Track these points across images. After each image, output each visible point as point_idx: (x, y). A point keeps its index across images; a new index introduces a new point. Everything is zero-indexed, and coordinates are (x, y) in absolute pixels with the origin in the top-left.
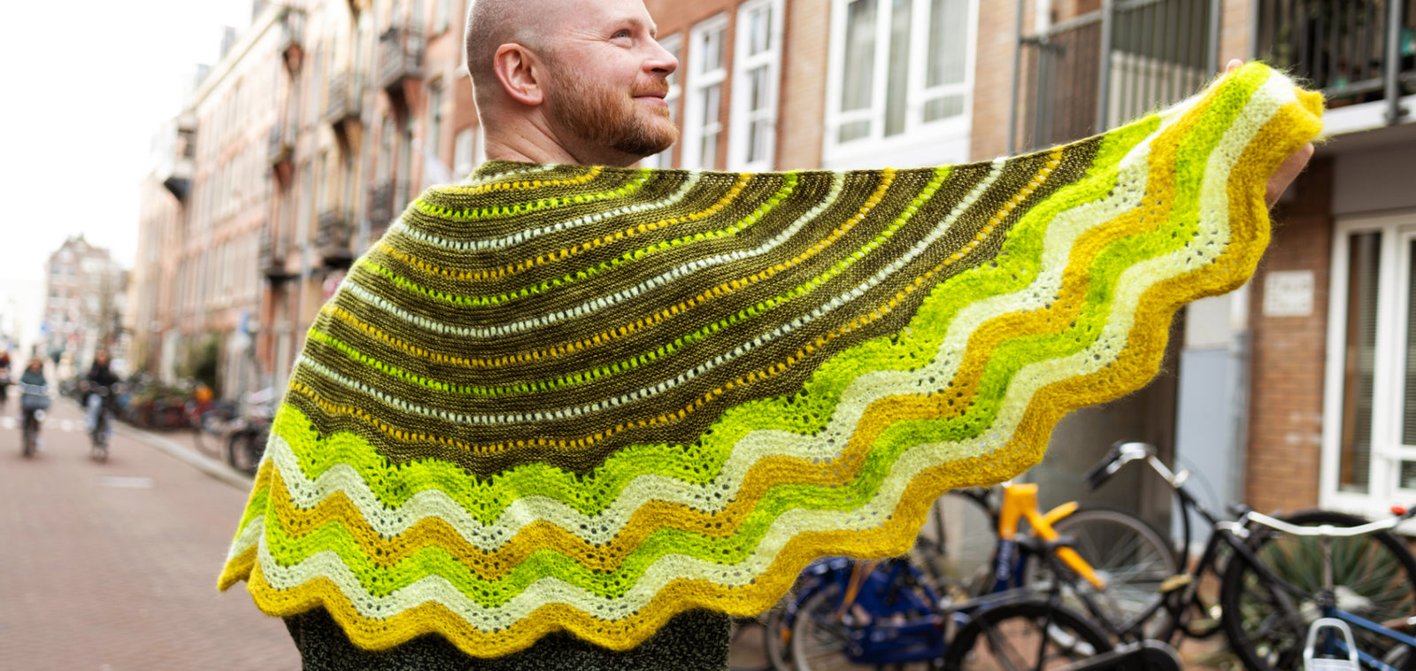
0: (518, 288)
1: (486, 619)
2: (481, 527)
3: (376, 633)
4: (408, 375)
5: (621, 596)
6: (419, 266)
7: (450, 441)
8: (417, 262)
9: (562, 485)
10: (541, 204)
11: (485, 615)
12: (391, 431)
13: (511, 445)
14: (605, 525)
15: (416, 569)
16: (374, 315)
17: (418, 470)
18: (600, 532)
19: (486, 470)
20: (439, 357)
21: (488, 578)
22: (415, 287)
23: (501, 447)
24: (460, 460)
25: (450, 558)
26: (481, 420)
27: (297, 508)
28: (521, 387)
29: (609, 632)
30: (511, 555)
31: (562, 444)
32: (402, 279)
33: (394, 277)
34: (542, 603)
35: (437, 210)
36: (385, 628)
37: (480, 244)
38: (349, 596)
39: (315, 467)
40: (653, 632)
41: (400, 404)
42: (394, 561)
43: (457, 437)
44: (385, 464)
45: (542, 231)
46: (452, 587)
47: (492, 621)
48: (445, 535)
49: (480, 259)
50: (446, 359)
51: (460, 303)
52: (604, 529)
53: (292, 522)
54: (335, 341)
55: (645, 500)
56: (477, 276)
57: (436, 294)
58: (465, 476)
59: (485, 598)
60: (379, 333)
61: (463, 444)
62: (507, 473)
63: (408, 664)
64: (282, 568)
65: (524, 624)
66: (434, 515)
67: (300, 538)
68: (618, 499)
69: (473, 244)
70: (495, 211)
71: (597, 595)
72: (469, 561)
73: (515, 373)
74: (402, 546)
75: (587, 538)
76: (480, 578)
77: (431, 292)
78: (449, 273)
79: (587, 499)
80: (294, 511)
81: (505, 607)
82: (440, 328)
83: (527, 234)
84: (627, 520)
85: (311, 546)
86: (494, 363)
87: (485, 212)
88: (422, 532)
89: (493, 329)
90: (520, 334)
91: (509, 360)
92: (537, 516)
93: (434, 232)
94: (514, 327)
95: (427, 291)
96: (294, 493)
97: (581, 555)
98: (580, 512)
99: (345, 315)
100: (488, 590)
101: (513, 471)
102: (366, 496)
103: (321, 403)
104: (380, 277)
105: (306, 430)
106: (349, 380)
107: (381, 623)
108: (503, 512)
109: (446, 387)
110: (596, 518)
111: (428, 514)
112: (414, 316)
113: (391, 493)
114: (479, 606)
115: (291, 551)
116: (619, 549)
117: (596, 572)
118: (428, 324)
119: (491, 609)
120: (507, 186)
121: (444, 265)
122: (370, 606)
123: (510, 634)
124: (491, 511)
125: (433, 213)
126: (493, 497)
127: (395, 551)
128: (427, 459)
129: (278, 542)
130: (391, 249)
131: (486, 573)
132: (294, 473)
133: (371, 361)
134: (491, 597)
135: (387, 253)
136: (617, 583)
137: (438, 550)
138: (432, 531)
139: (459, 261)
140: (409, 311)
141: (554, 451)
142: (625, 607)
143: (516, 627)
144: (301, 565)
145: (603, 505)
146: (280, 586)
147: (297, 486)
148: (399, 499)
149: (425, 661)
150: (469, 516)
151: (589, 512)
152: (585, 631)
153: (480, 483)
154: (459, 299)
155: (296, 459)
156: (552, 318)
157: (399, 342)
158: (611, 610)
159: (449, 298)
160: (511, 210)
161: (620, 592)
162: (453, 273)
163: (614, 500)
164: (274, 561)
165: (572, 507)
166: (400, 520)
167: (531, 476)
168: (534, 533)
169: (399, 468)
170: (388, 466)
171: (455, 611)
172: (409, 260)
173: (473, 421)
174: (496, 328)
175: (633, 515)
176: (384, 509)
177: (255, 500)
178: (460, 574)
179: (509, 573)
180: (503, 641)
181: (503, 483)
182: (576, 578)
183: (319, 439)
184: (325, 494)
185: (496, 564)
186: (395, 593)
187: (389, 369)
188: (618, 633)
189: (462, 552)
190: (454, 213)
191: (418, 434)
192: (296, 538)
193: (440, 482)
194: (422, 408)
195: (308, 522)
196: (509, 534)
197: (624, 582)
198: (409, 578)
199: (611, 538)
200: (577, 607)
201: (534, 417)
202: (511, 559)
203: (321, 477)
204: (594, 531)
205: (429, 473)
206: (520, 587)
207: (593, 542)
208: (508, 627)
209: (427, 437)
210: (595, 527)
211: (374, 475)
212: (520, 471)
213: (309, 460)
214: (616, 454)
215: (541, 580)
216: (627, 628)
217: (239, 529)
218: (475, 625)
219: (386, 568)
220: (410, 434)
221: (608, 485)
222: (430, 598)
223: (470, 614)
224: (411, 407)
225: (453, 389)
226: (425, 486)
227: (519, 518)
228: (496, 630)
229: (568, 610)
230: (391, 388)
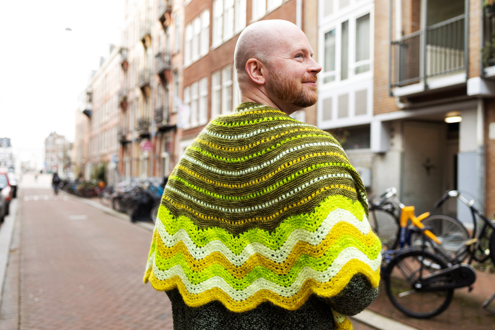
0: (252, 153)
1: (237, 295)
2: (235, 256)
3: (194, 300)
4: (206, 192)
5: (290, 286)
6: (213, 146)
7: (223, 220)
8: (212, 145)
9: (264, 237)
10: (266, 119)
11: (237, 294)
12: (200, 215)
13: (246, 221)
14: (282, 253)
15: (210, 273)
16: (195, 168)
17: (211, 232)
18: (280, 257)
19: (237, 232)
20: (219, 184)
21: (238, 278)
22: (210, 155)
23: (242, 222)
24: (227, 228)
25: (224, 269)
26: (235, 211)
27: (166, 246)
28: (250, 196)
29: (287, 302)
30: (246, 268)
31: (265, 219)
32: (205, 151)
33: (202, 151)
34: (259, 289)
35: (221, 123)
36: (197, 298)
37: (239, 136)
38: (184, 284)
39: (172, 230)
40: (303, 303)
41: (203, 204)
42: (201, 270)
43: (226, 218)
44: (197, 229)
45: (265, 130)
46: (225, 281)
47: (240, 296)
48: (222, 259)
49: (238, 142)
50: (222, 185)
51: (229, 161)
52: (282, 255)
53: (164, 252)
54: (180, 178)
55: (297, 241)
56: (236, 150)
57: (219, 158)
58: (228, 234)
59: (237, 286)
60: (196, 175)
61: (228, 221)
62: (245, 233)
63: (212, 316)
64: (162, 271)
65: (252, 298)
66: (217, 250)
67: (168, 259)
68: (286, 241)
69: (236, 136)
70: (246, 123)
71: (281, 286)
72: (231, 270)
73: (248, 190)
74: (204, 263)
75: (275, 260)
76: (235, 278)
77: (217, 157)
78: (225, 149)
79: (273, 243)
80: (165, 248)
81: (244, 290)
82: (220, 172)
83: (259, 131)
84: (291, 251)
85: (173, 263)
86: (240, 186)
87: (242, 123)
88: (212, 257)
89: (241, 171)
90: (252, 173)
91: (246, 185)
92: (256, 251)
93: (220, 132)
94: (249, 170)
95: (216, 157)
96: (164, 241)
97: (273, 268)
98: (271, 249)
99: (183, 168)
100: (238, 283)
101: (247, 232)
102: (189, 242)
103: (174, 203)
104: (197, 152)
105: (168, 214)
106: (185, 194)
107: (196, 295)
108: (243, 249)
109: (221, 197)
110: (278, 251)
111: (215, 250)
112: (209, 166)
113: (200, 241)
114: (235, 289)
115: (165, 264)
116: (288, 264)
117: (280, 275)
118: (215, 170)
119: (239, 291)
120: (251, 113)
121: (223, 145)
122: (192, 288)
123: (247, 302)
124: (238, 250)
125: (219, 125)
126: (239, 243)
127: (201, 265)
128: (214, 227)
129: (159, 261)
130: (201, 140)
131: (237, 276)
132: (164, 232)
133: (193, 186)
134: (239, 286)
135: (199, 142)
136: (288, 280)
137: (219, 265)
138: (216, 257)
139: (229, 143)
140: (207, 165)
141: (262, 222)
142: (292, 291)
143: (249, 299)
144: (169, 270)
145: (280, 245)
146: (161, 279)
147: (165, 237)
148: (203, 244)
149: (219, 314)
150: (231, 252)
151: (274, 248)
152: (277, 302)
153: (234, 237)
154: (228, 159)
155: (164, 227)
156: (265, 164)
157: (203, 178)
158: (287, 292)
159: (224, 159)
160: (253, 122)
161: (290, 284)
162: (226, 149)
163: (285, 242)
164: (158, 269)
165: (267, 247)
166: (203, 252)
167: (254, 234)
168: (254, 259)
169: (203, 230)
170: (198, 230)
171: (225, 291)
172: (209, 144)
173: (231, 211)
174: (242, 171)
175: (293, 248)
176: (196, 247)
177: (153, 245)
178: (228, 276)
179: (246, 276)
180: (244, 305)
181: (243, 237)
182: (272, 278)
183: (173, 218)
184: (177, 241)
185: (241, 272)
186: (201, 283)
187: (199, 190)
188: (290, 302)
189: (228, 267)
190: (228, 124)
191: (211, 217)
192: (166, 259)
193: (220, 237)
194: (212, 206)
195: (171, 252)
196: (246, 259)
197: (291, 279)
198: (207, 277)
199: (285, 259)
200: (273, 291)
201: (255, 208)
202: (246, 270)
203: (176, 234)
204: (277, 257)
205: (215, 233)
206: (250, 282)
207: (277, 262)
208: (246, 299)
209: (214, 218)
210: (278, 255)
211: (193, 233)
212: (251, 231)
213: (170, 227)
214: (284, 221)
215: (258, 279)
216: (293, 300)
217: (149, 258)
218: (233, 298)
219: (197, 272)
220: (207, 217)
221: (281, 236)
222: (216, 286)
223: (231, 293)
224: (208, 205)
225: (224, 198)
226: (214, 238)
227: (249, 252)
228: (241, 301)
229: (270, 293)
230: (200, 197)
